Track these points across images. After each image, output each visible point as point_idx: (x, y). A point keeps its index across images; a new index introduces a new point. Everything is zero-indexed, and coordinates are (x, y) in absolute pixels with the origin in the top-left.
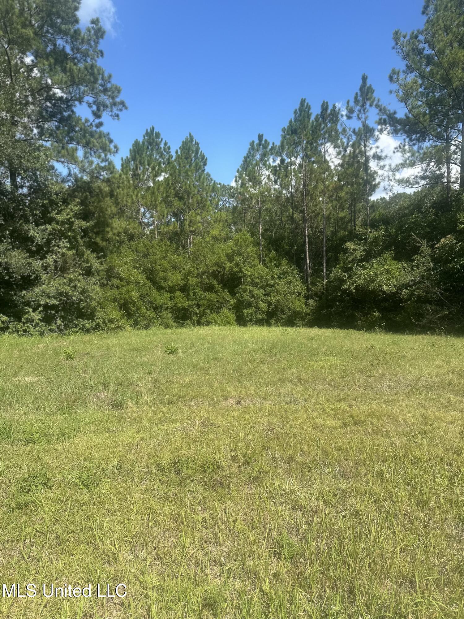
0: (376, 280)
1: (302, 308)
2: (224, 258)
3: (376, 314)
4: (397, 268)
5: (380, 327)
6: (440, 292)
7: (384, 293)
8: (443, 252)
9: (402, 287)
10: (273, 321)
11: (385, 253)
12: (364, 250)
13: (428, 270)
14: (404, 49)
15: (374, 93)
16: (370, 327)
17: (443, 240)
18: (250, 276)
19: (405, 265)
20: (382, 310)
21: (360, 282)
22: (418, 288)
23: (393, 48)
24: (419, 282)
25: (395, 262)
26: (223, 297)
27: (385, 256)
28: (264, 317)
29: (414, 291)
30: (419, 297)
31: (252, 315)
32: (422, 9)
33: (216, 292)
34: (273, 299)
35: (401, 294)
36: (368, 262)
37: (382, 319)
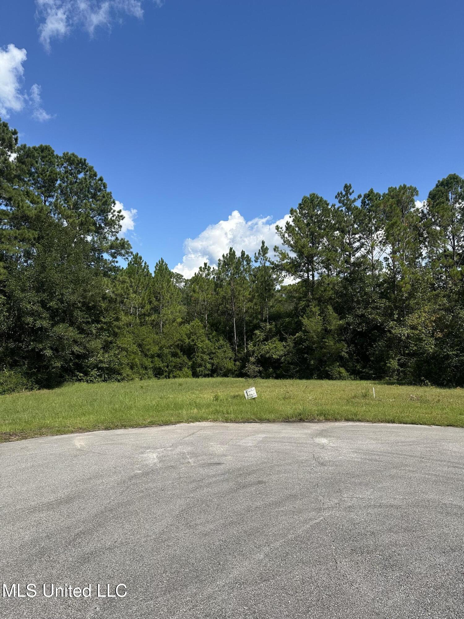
0: (270, 352)
1: (232, 367)
2: (185, 337)
3: (271, 370)
4: (280, 346)
6: (297, 359)
8: (297, 340)
9: (281, 356)
10: (215, 376)
11: (275, 337)
12: (265, 335)
13: (292, 348)
17: (298, 334)
18: (201, 347)
20: (274, 368)
22: (288, 357)
25: (279, 342)
26: (184, 361)
28: (209, 372)
29: (286, 358)
30: (288, 361)
31: (202, 372)
33: (179, 358)
34: (215, 361)
35: (281, 359)
37: (273, 373)
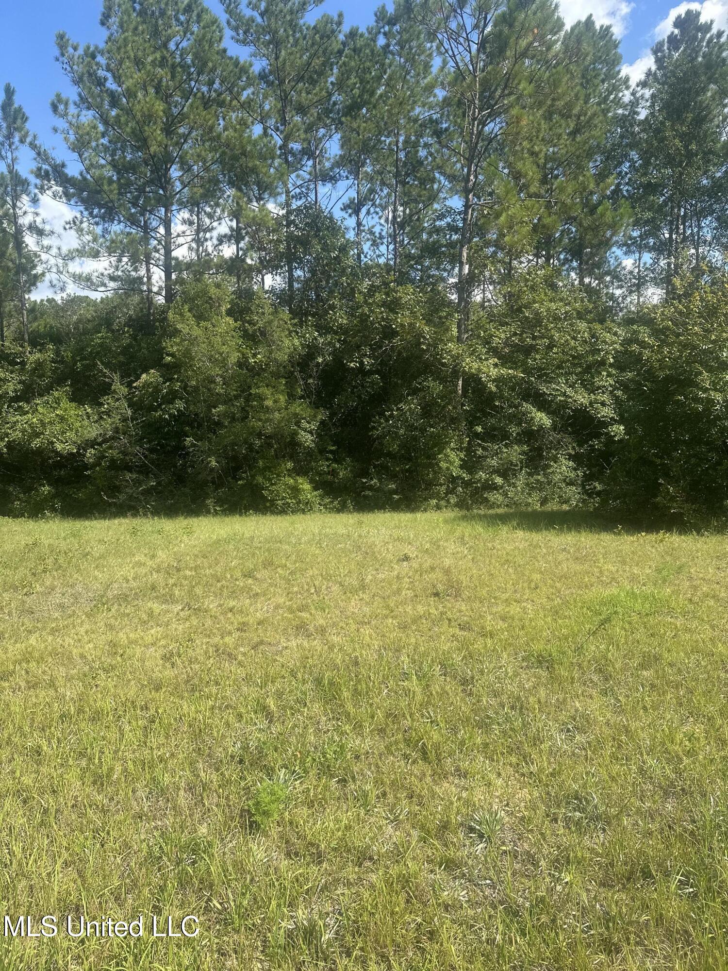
0: (42, 433)
3: (46, 489)
4: (78, 415)
5: (53, 510)
6: (143, 454)
7: (57, 454)
8: (144, 394)
9: (86, 444)
11: (57, 390)
12: (21, 382)
13: (124, 420)
14: (75, 67)
15: (28, 122)
16: (35, 511)
17: (144, 376)
19: (89, 410)
20: (55, 482)
21: (16, 435)
22: (110, 448)
23: (57, 60)
24: (112, 438)
25: (74, 404)
27: (56, 394)
29: (105, 451)
30: (113, 461)
32: (100, 17)
35: (84, 455)
36: (28, 402)
37: (54, 497)
